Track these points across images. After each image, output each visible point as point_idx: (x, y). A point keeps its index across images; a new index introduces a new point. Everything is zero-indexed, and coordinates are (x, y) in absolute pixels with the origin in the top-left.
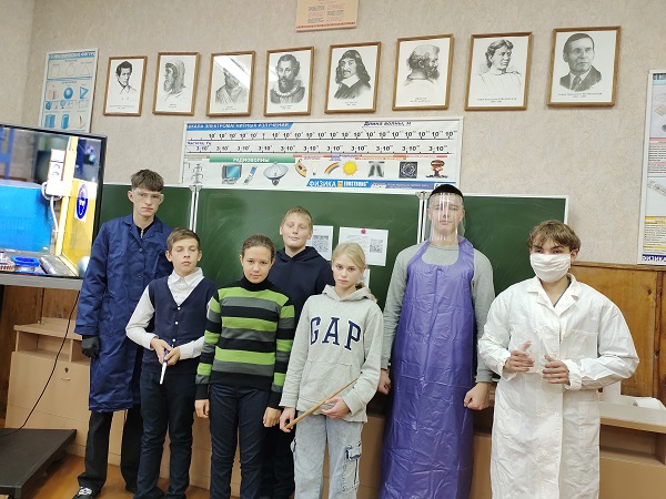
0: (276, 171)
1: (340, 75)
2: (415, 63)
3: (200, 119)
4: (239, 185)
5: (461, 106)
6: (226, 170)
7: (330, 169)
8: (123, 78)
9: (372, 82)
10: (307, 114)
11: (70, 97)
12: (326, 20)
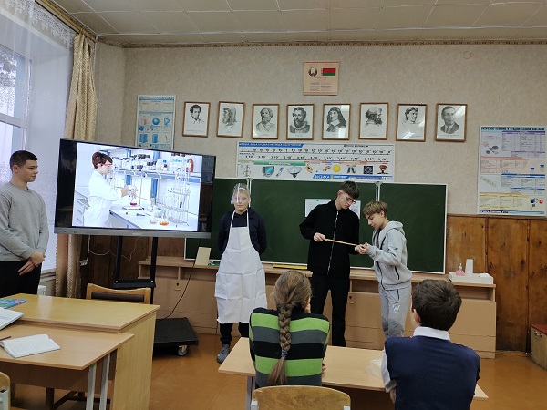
0: (295, 170)
1: (329, 120)
2: (369, 116)
3: (246, 140)
4: (273, 177)
5: (394, 138)
6: (264, 169)
7: (326, 169)
8: (195, 115)
9: (347, 124)
10: (312, 140)
11: (157, 123)
12: (320, 90)
